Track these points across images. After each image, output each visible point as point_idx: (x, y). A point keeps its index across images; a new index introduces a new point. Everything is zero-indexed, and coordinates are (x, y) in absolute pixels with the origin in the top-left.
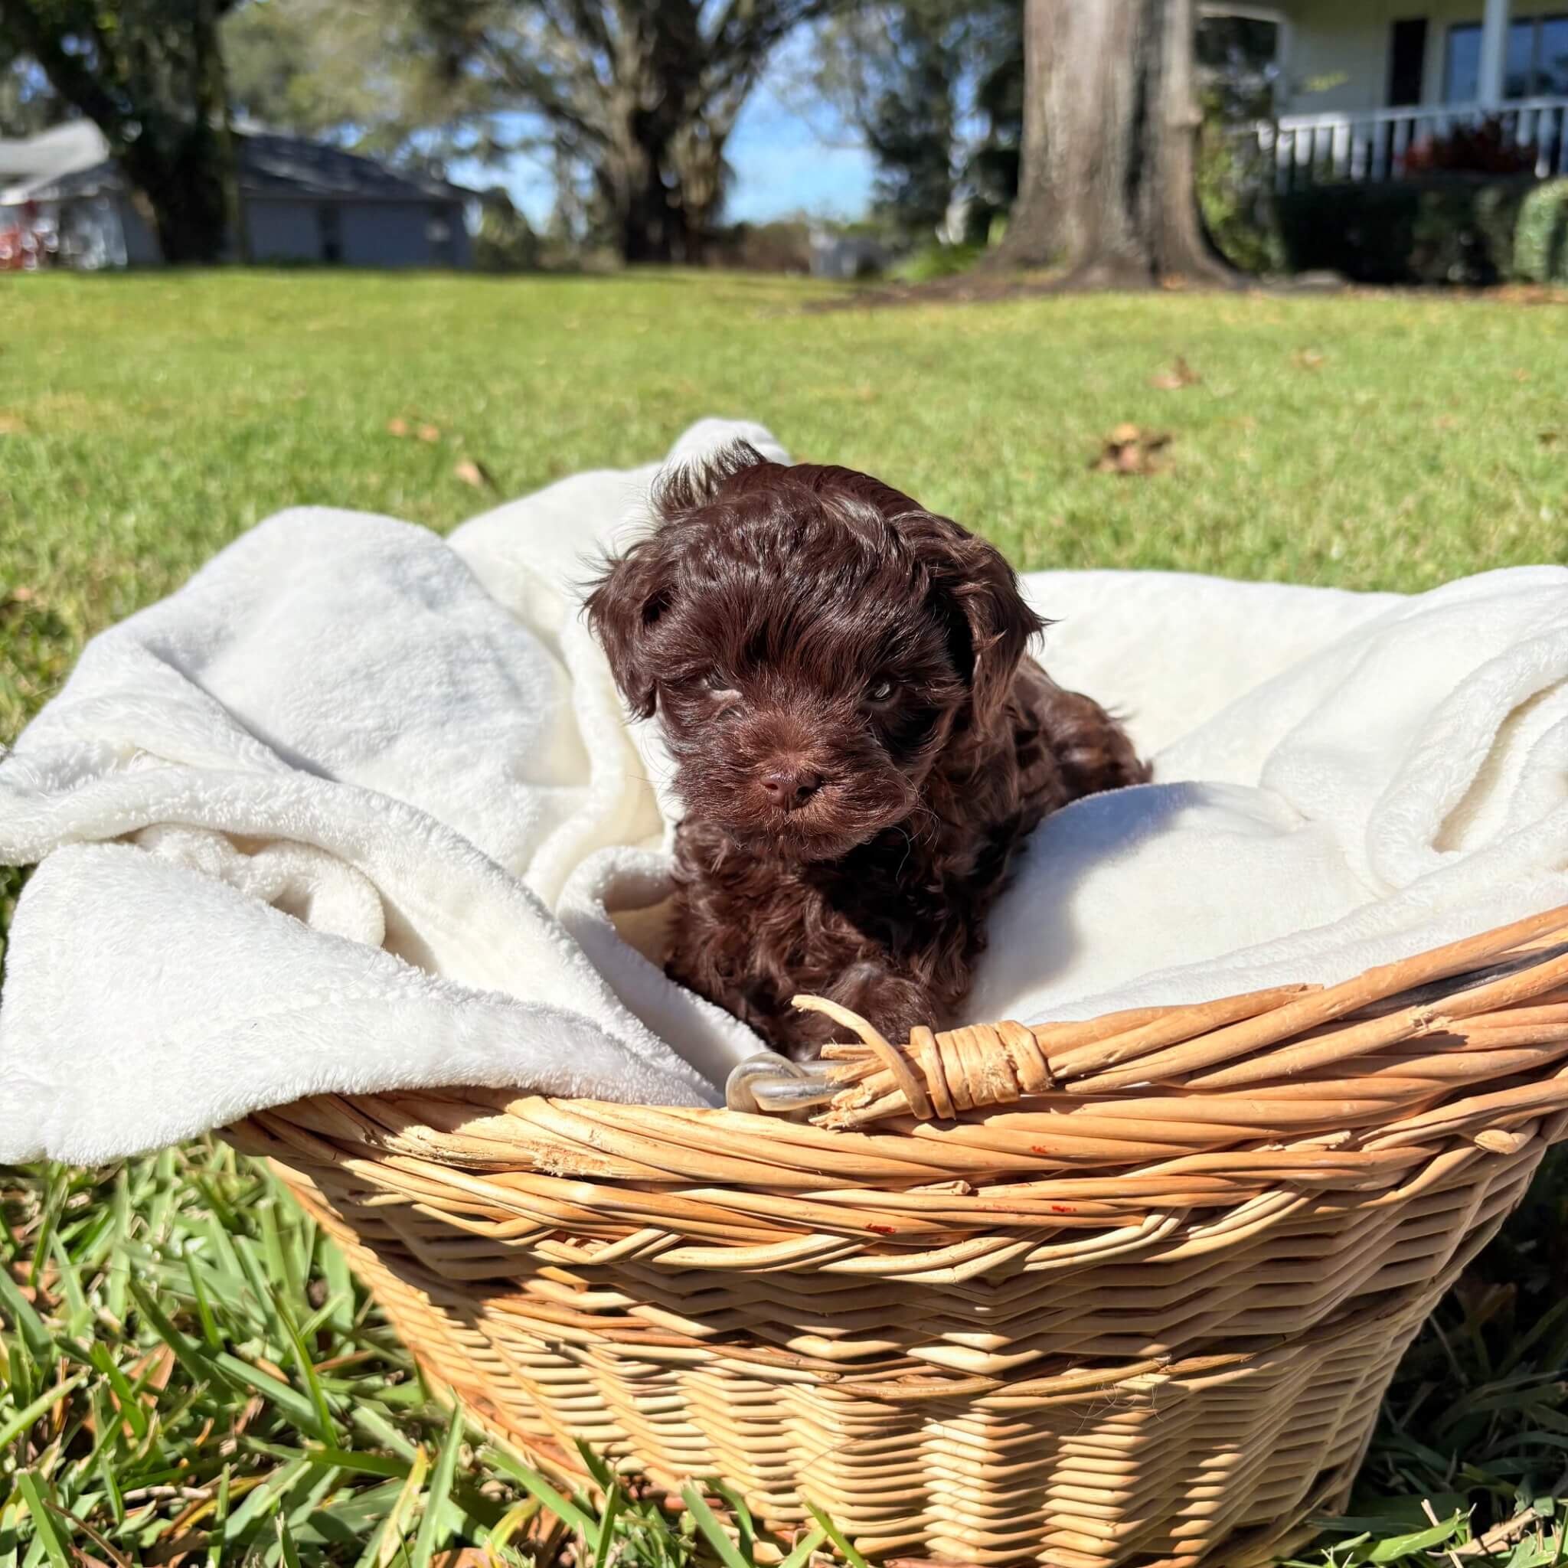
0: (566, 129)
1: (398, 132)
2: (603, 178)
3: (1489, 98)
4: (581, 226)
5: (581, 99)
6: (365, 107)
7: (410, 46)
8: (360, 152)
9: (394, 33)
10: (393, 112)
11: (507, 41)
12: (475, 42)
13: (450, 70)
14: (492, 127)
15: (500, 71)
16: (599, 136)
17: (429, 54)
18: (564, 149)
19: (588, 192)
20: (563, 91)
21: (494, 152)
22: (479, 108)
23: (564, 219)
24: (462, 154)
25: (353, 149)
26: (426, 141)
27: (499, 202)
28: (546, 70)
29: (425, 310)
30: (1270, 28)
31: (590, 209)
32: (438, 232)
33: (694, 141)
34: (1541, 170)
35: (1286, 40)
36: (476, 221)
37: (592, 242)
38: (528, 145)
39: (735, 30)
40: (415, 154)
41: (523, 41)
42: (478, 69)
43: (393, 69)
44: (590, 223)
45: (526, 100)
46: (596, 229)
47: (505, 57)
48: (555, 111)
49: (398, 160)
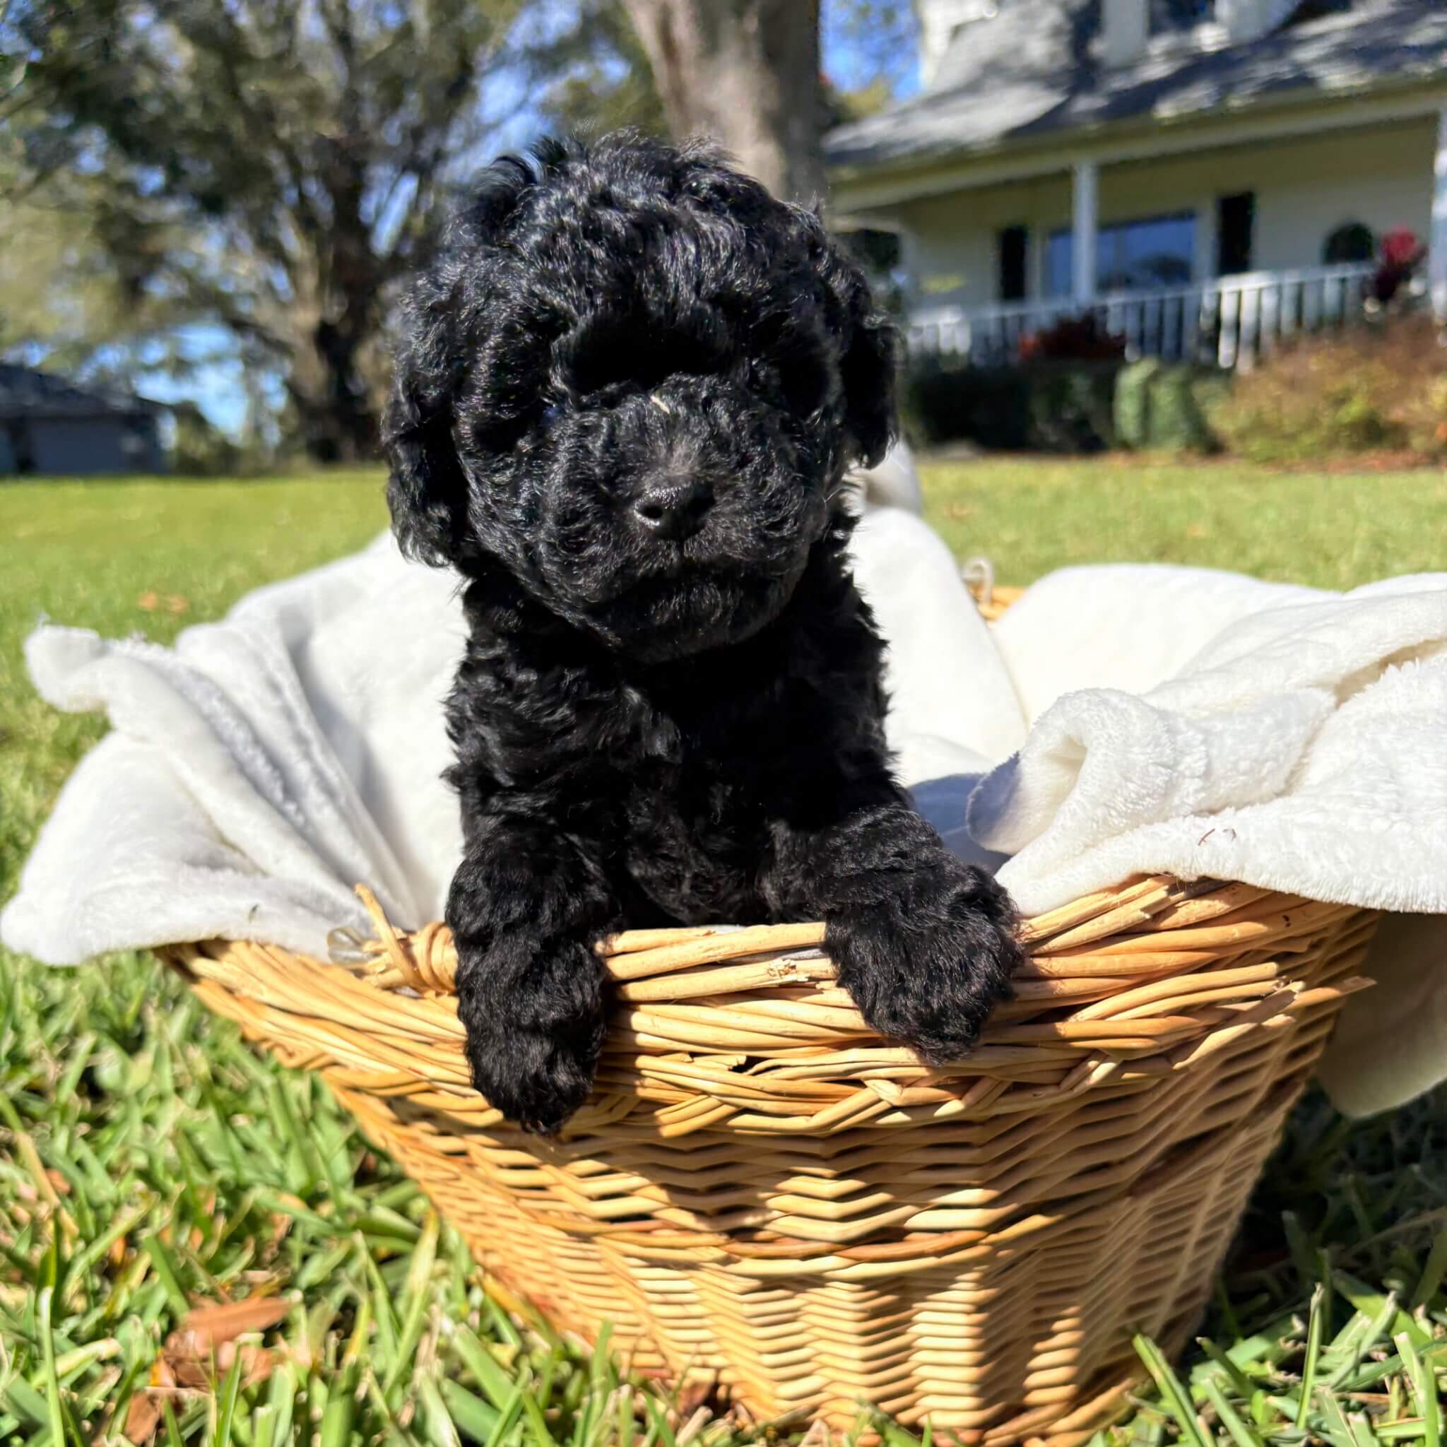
0: (251, 342)
1: (83, 351)
2: (292, 388)
3: (1083, 293)
4: (274, 435)
5: (264, 313)
6: (49, 327)
7: (87, 269)
8: (46, 370)
9: (74, 256)
10: (77, 330)
11: (187, 262)
12: (155, 262)
13: (132, 289)
14: (178, 344)
15: (182, 289)
16: (282, 348)
17: (112, 276)
18: (252, 362)
19: (279, 401)
20: (245, 308)
21: (181, 367)
22: (164, 323)
23: (257, 430)
24: (151, 369)
25: (40, 366)
26: (112, 357)
27: (190, 415)
28: (228, 288)
29: (135, 513)
30: (892, 238)
31: (281, 419)
32: (131, 444)
33: (377, 352)
34: (1129, 353)
35: (910, 247)
36: (170, 433)
37: (284, 450)
38: (217, 359)
39: (408, 249)
40: (102, 371)
41: (201, 261)
42: (160, 288)
43: (77, 288)
44: (282, 432)
45: (210, 314)
46: (289, 437)
47: (188, 276)
48: (238, 325)
49: (84, 376)
